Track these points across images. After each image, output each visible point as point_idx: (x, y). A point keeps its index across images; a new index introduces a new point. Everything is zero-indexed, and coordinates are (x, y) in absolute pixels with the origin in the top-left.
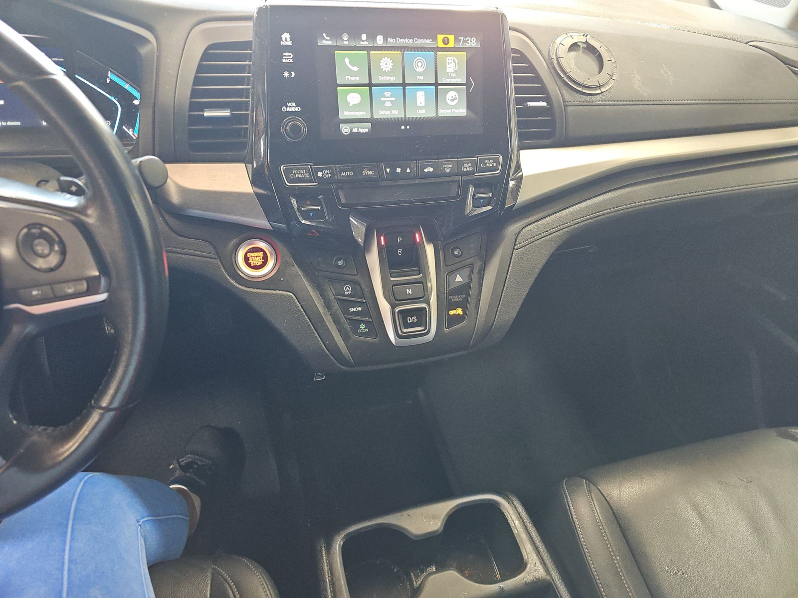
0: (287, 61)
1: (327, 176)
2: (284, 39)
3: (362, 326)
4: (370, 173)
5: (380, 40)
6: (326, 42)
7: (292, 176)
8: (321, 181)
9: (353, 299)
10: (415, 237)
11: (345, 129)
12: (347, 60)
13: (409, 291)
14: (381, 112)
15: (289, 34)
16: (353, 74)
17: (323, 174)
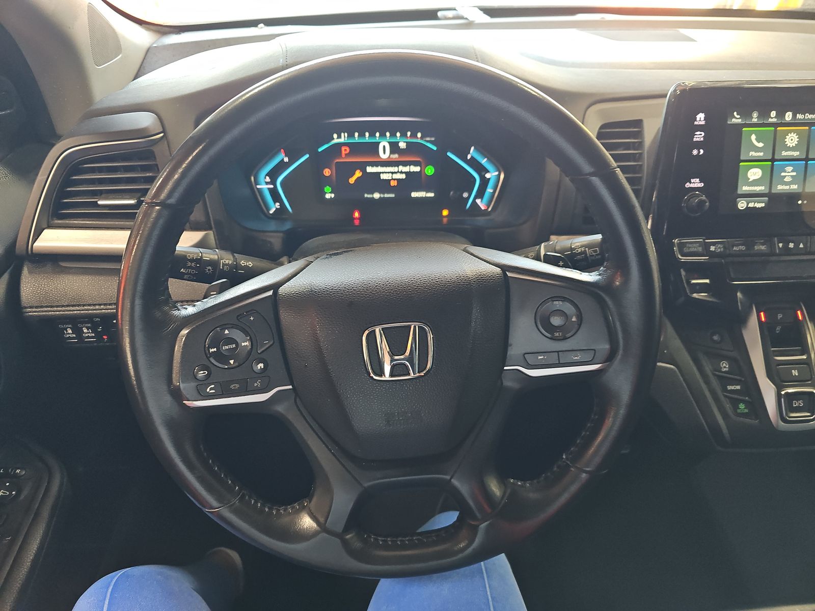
0: (698, 139)
1: (719, 250)
2: (698, 119)
3: (742, 406)
4: (763, 248)
5: (789, 116)
6: (736, 119)
7: (686, 250)
8: (712, 255)
9: (731, 376)
10: (797, 315)
11: (742, 205)
12: (753, 137)
13: (795, 373)
14: (780, 187)
15: (704, 114)
16: (757, 149)
17: (715, 249)
